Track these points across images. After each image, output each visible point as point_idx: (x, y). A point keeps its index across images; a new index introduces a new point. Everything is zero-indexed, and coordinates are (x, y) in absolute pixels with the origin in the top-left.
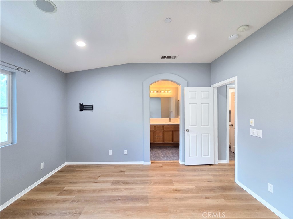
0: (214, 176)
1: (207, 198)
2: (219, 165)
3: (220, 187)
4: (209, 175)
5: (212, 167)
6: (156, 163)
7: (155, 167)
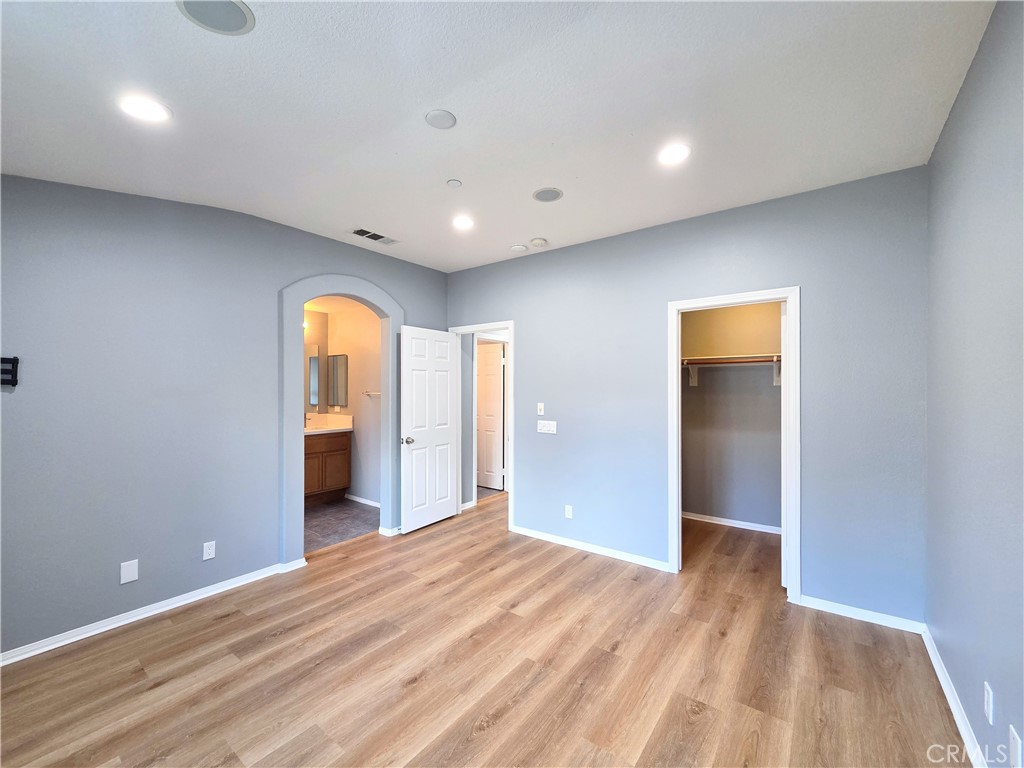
0: (472, 533)
1: (492, 570)
2: (464, 513)
3: (496, 546)
4: (464, 535)
5: (455, 520)
6: (320, 555)
7: (329, 566)
